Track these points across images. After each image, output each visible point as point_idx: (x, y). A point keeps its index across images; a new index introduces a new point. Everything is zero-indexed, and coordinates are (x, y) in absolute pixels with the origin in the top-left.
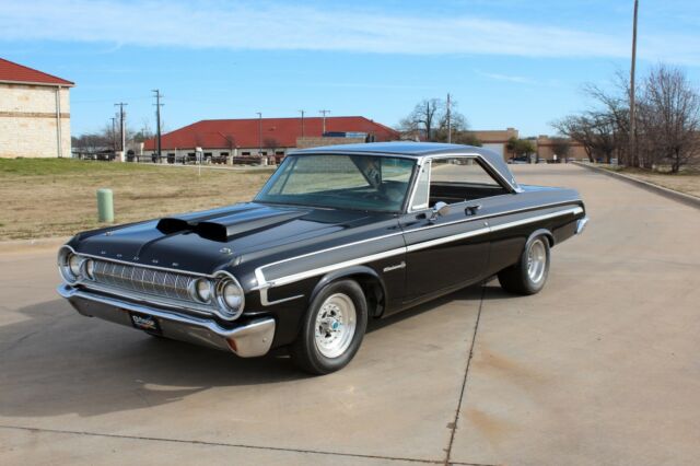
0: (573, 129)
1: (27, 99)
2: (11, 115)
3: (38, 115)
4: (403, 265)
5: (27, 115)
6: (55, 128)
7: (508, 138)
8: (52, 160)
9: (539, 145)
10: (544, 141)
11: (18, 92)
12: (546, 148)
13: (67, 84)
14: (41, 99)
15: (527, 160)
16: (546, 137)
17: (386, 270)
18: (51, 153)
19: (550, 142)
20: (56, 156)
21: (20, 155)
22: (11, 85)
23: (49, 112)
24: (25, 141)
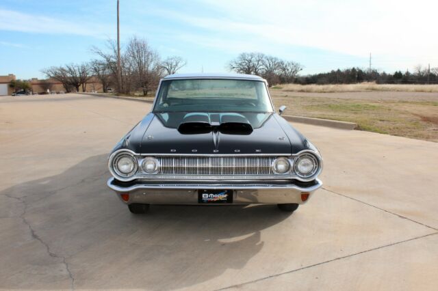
0: (56, 74)
7: (10, 80)
9: (33, 84)
10: (35, 82)
12: (37, 86)
15: (24, 93)
16: (36, 79)
19: (39, 82)
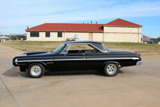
1: (132, 30)
2: (128, 33)
3: (134, 33)
4: (52, 63)
5: (132, 33)
6: (138, 36)
8: (137, 43)
11: (130, 28)
13: (141, 26)
14: (135, 30)
17: (47, 63)
18: (136, 42)
20: (138, 42)
21: (129, 42)
22: (129, 27)
23: (137, 32)
24: (131, 39)
